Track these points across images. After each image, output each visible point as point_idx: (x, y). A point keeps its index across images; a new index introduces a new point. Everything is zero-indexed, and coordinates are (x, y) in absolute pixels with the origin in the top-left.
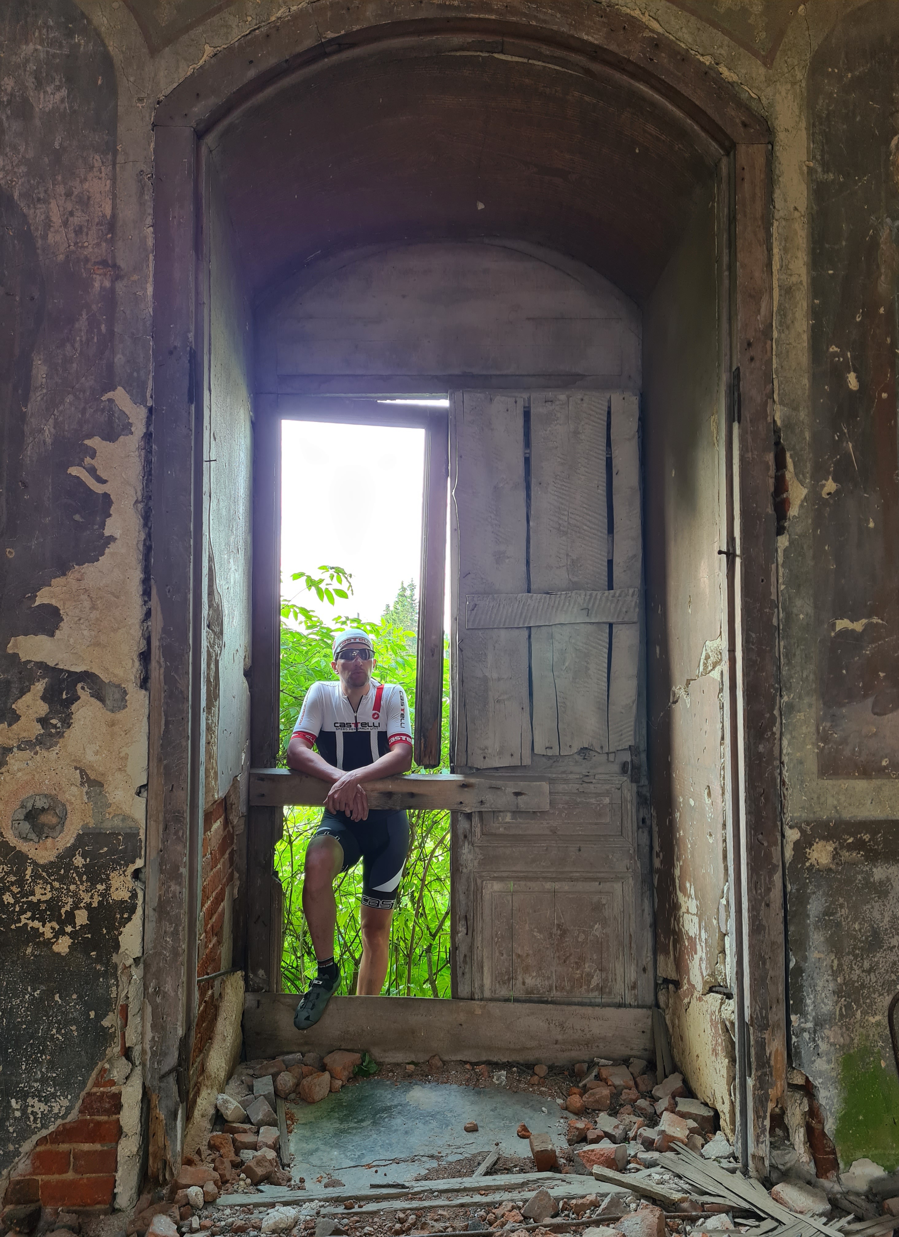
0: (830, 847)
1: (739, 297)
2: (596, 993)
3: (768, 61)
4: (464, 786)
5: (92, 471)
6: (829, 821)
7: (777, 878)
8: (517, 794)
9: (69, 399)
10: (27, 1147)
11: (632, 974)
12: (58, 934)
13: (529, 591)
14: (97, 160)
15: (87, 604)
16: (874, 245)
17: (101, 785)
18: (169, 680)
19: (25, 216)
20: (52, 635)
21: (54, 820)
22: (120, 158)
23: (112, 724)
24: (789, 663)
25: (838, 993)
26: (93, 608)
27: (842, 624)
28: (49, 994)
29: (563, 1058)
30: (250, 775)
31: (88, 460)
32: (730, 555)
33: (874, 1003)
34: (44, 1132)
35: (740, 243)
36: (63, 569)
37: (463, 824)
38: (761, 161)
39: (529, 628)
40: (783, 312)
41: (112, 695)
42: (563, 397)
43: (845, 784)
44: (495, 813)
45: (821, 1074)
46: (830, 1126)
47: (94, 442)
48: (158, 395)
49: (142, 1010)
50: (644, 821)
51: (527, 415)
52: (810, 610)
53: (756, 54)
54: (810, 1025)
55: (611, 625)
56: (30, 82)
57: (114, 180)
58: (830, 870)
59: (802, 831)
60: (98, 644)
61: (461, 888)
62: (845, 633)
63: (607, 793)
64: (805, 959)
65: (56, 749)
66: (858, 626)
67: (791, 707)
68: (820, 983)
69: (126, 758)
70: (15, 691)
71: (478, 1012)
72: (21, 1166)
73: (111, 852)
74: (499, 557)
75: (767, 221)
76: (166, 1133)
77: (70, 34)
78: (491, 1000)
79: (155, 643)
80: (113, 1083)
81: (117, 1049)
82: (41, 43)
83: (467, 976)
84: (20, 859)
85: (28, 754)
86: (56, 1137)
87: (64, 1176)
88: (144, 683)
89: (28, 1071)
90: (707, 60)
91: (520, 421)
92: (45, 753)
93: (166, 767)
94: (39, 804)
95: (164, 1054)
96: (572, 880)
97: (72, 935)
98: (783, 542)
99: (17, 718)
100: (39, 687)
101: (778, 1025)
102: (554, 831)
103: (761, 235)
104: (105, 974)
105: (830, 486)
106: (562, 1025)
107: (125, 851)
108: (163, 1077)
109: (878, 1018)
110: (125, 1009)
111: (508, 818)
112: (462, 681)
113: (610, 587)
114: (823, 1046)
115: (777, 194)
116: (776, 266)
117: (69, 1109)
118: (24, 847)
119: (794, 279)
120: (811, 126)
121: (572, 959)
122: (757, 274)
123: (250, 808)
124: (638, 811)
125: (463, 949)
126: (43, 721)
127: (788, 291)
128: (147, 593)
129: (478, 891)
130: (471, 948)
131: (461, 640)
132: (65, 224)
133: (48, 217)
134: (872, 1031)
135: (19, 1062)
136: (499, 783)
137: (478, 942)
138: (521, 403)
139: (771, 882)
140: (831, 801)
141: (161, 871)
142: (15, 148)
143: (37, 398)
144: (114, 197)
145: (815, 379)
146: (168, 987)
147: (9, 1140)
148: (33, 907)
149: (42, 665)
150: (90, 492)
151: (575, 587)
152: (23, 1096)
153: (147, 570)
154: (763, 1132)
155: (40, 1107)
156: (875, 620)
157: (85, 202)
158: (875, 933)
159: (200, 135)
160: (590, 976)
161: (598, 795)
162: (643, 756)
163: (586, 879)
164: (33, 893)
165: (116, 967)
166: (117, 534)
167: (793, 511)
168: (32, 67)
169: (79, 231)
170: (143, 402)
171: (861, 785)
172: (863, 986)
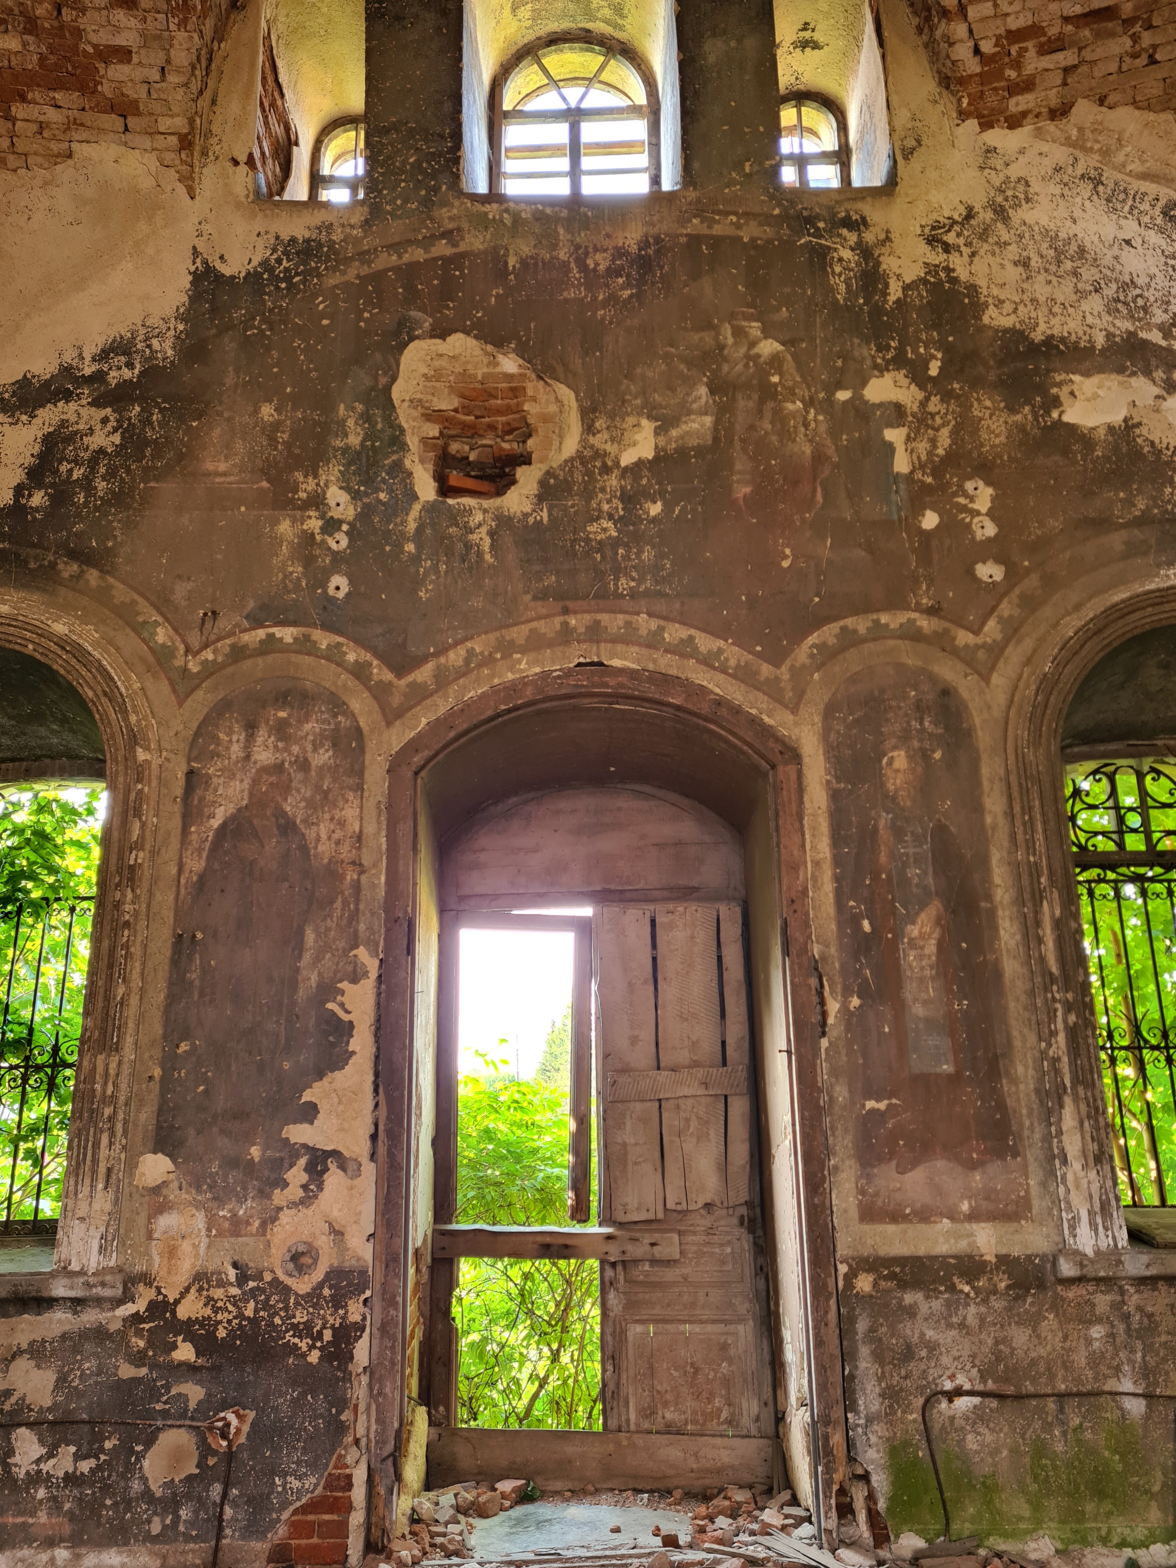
0: (871, 1278)
1: (783, 868)
2: (725, 1427)
3: (795, 711)
4: (609, 1237)
5: (342, 1005)
6: (869, 1257)
7: (833, 1302)
8: (653, 1245)
9: (328, 956)
10: (285, 1515)
11: (755, 1409)
12: (311, 1347)
13: (659, 1068)
14: (350, 795)
15: (336, 1100)
16: (875, 830)
17: (342, 1234)
18: (391, 1155)
19: (303, 835)
20: (312, 1123)
21: (310, 1261)
22: (366, 794)
23: (351, 1188)
24: (833, 1135)
25: (882, 1395)
26: (340, 1103)
27: (870, 1104)
28: (303, 1395)
29: (698, 1485)
30: (434, 1230)
31: (339, 998)
32: (789, 1052)
33: (910, 1404)
34: (298, 1504)
35: (782, 831)
36: (320, 1075)
37: (609, 1273)
38: (793, 776)
39: (660, 1100)
40: (815, 878)
41: (352, 1166)
42: (681, 909)
43: (880, 1228)
44: (636, 1262)
45: (872, 1462)
46: (882, 1505)
47: (344, 985)
48: (387, 950)
49: (368, 1409)
50: (761, 1268)
51: (653, 922)
52: (847, 1095)
53: (786, 707)
54: (862, 1421)
55: (726, 1097)
56: (309, 747)
57: (361, 808)
58: (871, 1296)
59: (850, 1266)
60: (342, 1129)
61: (609, 1330)
62: (873, 1111)
63: (729, 1243)
64: (856, 1367)
65: (313, 1207)
66: (882, 1106)
67: (836, 1168)
68: (869, 1387)
69: (360, 1213)
70: (286, 1165)
71: (625, 1443)
72: (280, 1532)
73: (349, 1285)
74: (634, 1040)
75: (800, 816)
76: (386, 1506)
77: (335, 716)
78: (637, 1432)
79: (381, 1127)
80: (347, 1466)
81: (351, 1439)
82: (317, 721)
83: (615, 1411)
84: (286, 1290)
85: (294, 1211)
86: (304, 1510)
87: (311, 1541)
88: (373, 1157)
89: (288, 1455)
90: (754, 711)
91: (648, 929)
92: (305, 1211)
93: (388, 1220)
94: (301, 1248)
95: (384, 1442)
96: (701, 1322)
97: (321, 1349)
98: (824, 1043)
99: (286, 1185)
100: (303, 1162)
101: (837, 1422)
102: (685, 1278)
103: (797, 825)
104: (343, 1379)
105: (855, 1002)
106: (696, 1455)
107: (358, 1284)
108: (384, 1460)
109: (914, 1416)
110: (356, 1407)
111: (647, 1267)
112: (606, 1146)
113: (724, 1064)
114: (873, 1439)
115: (806, 798)
116: (808, 847)
117: (316, 1486)
118: (289, 1281)
119: (821, 856)
120: (826, 753)
121: (704, 1395)
122: (795, 853)
123: (434, 1259)
124: (755, 1259)
125: (611, 1386)
126: (305, 1187)
127: (817, 864)
128: (376, 1091)
129: (623, 1332)
130: (618, 1384)
131: (605, 1111)
132: (329, 838)
133: (318, 835)
134: (911, 1427)
135: (282, 1448)
136: (638, 1235)
137: (624, 1381)
138: (648, 914)
139: (828, 1306)
140: (870, 1242)
141: (383, 1300)
142: (298, 791)
143: (307, 957)
144: (361, 819)
145: (839, 925)
146: (388, 1390)
147: (273, 1509)
148: (295, 1327)
149: (305, 1146)
150: (340, 1020)
151: (695, 1064)
152: (284, 1475)
153: (377, 1074)
154: (830, 1508)
155: (295, 1484)
156: (894, 1101)
157: (342, 823)
158: (909, 1347)
159: (417, 773)
160: (720, 1410)
161: (721, 1245)
162: (758, 1210)
163: (714, 1322)
164: (294, 1317)
165: (350, 1374)
166: (357, 1049)
167: (831, 1020)
168: (311, 738)
169: (338, 843)
170: (377, 955)
171: (891, 1228)
172: (901, 1390)
